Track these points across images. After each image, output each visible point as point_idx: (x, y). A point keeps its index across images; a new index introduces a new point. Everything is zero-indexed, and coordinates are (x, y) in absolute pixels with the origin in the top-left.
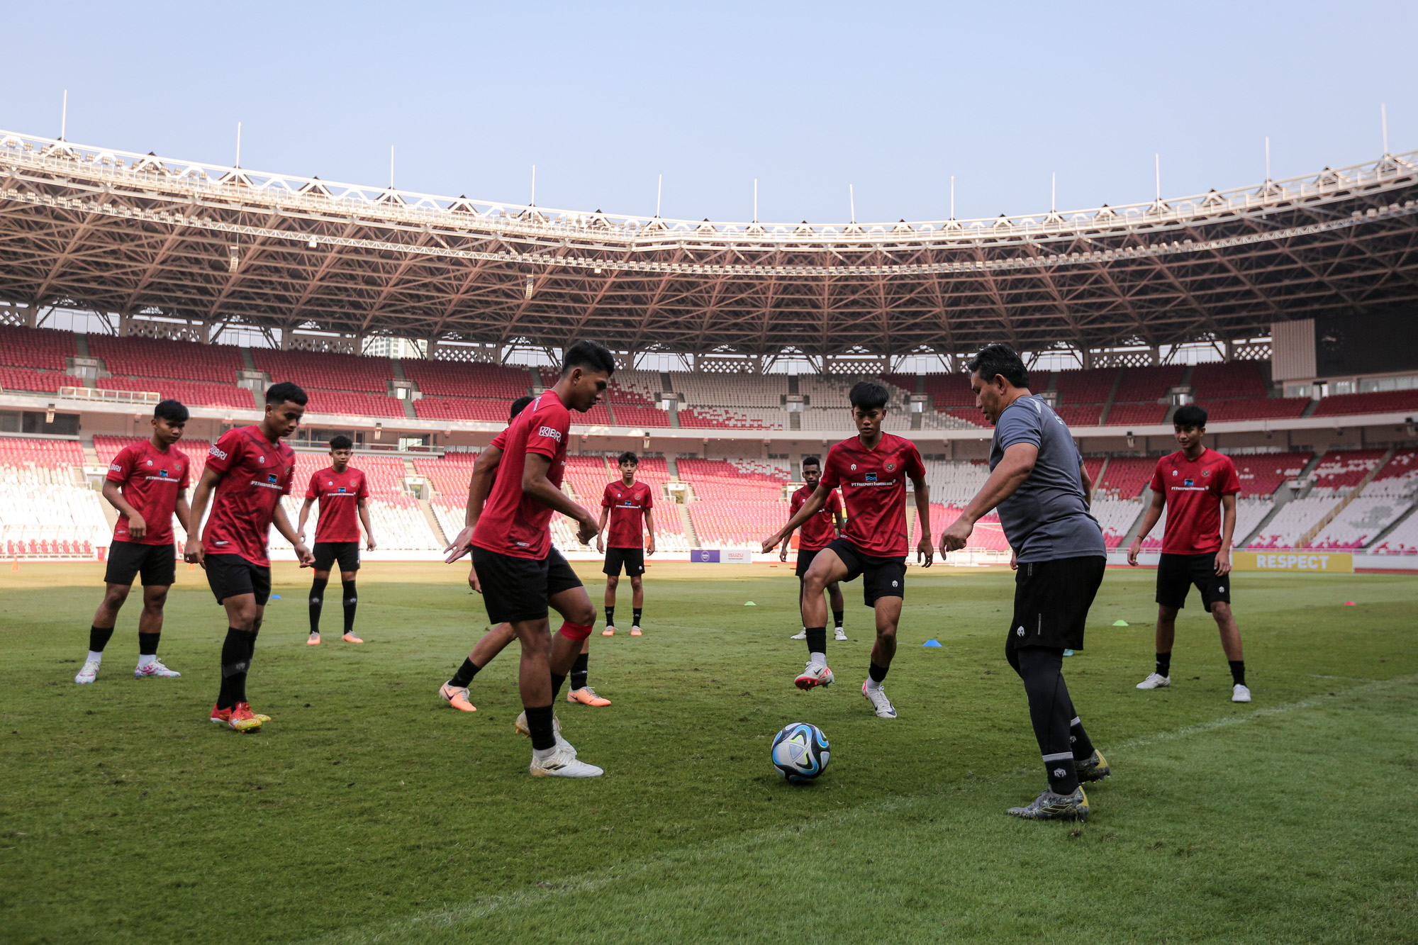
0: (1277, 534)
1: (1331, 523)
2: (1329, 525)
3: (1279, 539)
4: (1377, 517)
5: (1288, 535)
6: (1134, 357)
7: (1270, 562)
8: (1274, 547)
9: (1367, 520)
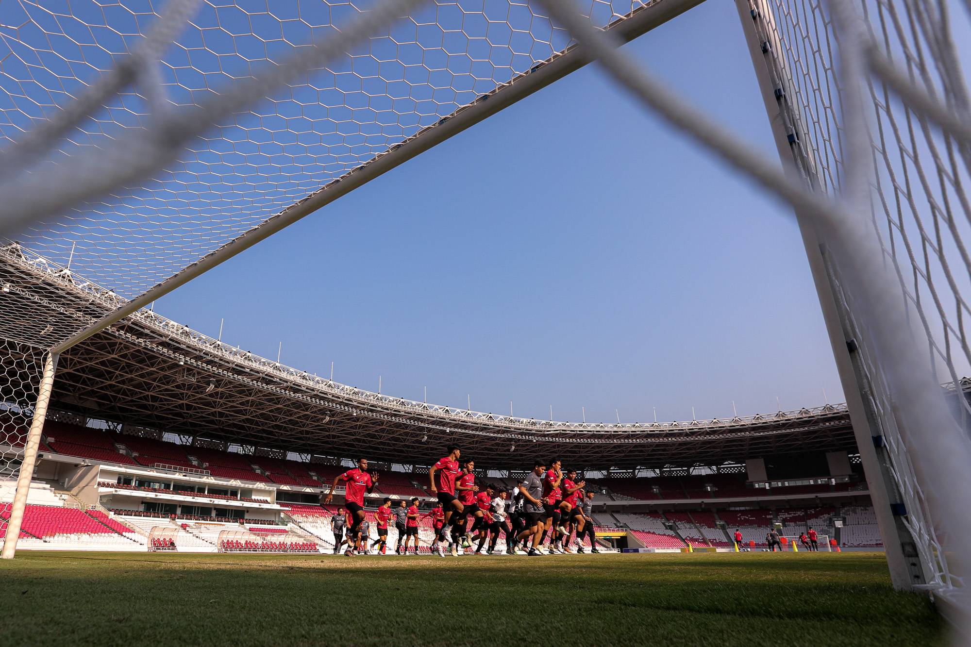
6: (677, 472)
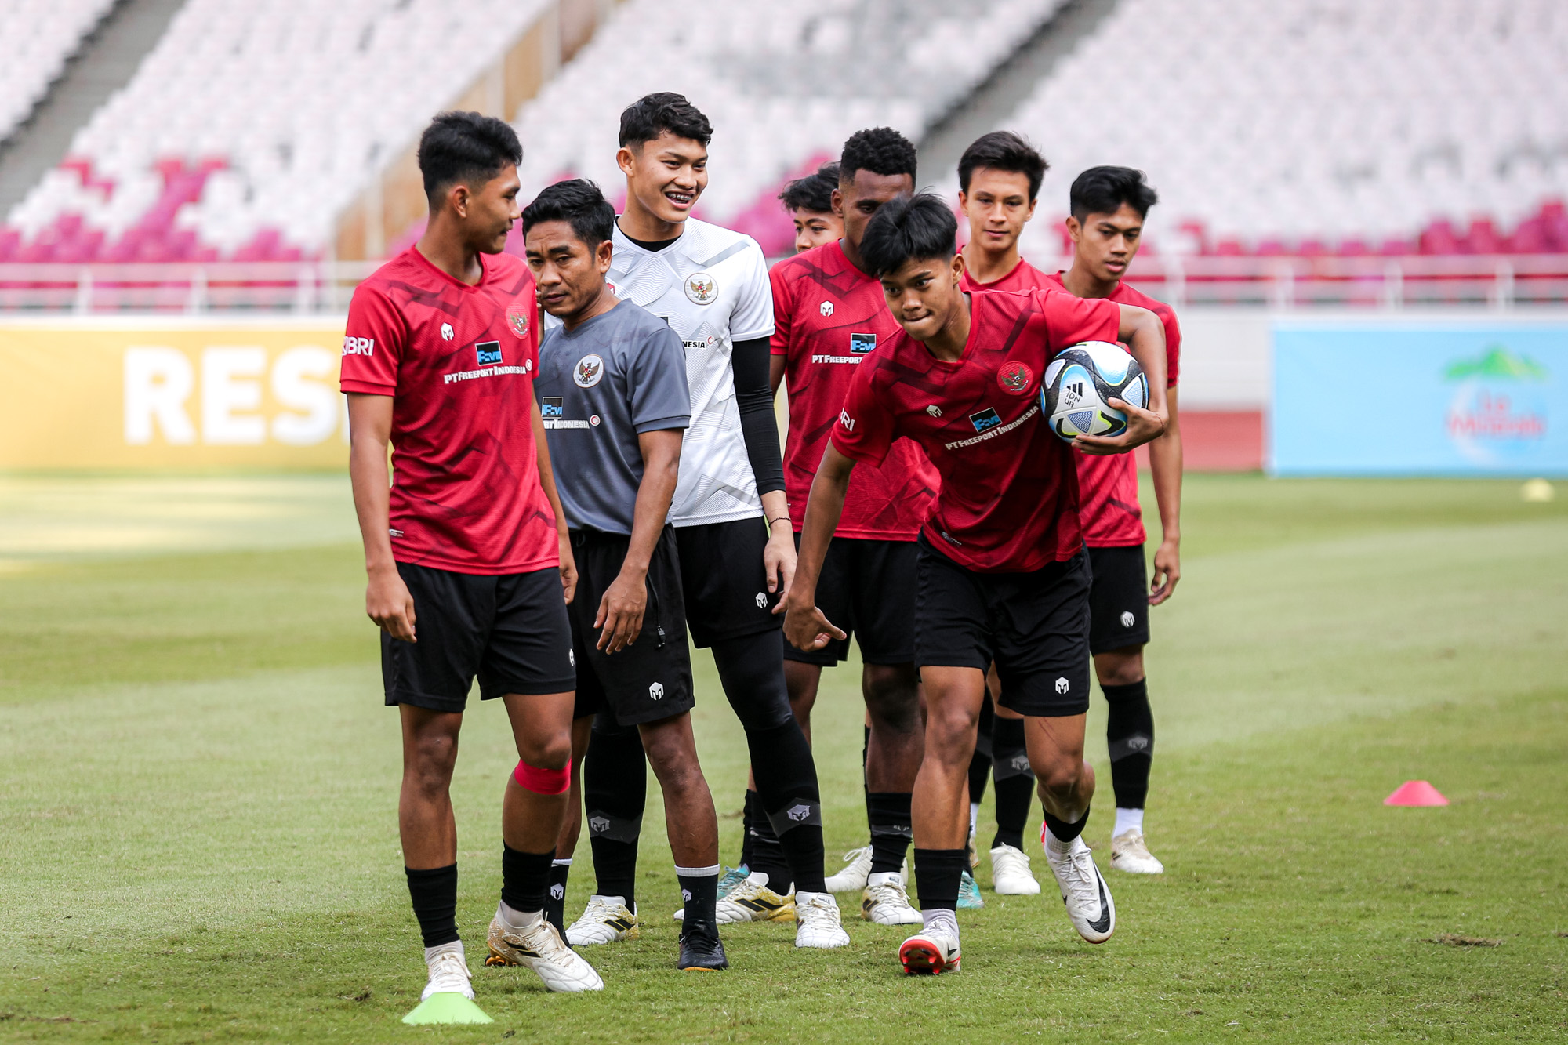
0: (207, 145)
1: (590, 60)
2: (574, 74)
3: (220, 190)
4: (901, 16)
5: (285, 153)
7: (219, 396)
8: (183, 249)
9: (831, 37)
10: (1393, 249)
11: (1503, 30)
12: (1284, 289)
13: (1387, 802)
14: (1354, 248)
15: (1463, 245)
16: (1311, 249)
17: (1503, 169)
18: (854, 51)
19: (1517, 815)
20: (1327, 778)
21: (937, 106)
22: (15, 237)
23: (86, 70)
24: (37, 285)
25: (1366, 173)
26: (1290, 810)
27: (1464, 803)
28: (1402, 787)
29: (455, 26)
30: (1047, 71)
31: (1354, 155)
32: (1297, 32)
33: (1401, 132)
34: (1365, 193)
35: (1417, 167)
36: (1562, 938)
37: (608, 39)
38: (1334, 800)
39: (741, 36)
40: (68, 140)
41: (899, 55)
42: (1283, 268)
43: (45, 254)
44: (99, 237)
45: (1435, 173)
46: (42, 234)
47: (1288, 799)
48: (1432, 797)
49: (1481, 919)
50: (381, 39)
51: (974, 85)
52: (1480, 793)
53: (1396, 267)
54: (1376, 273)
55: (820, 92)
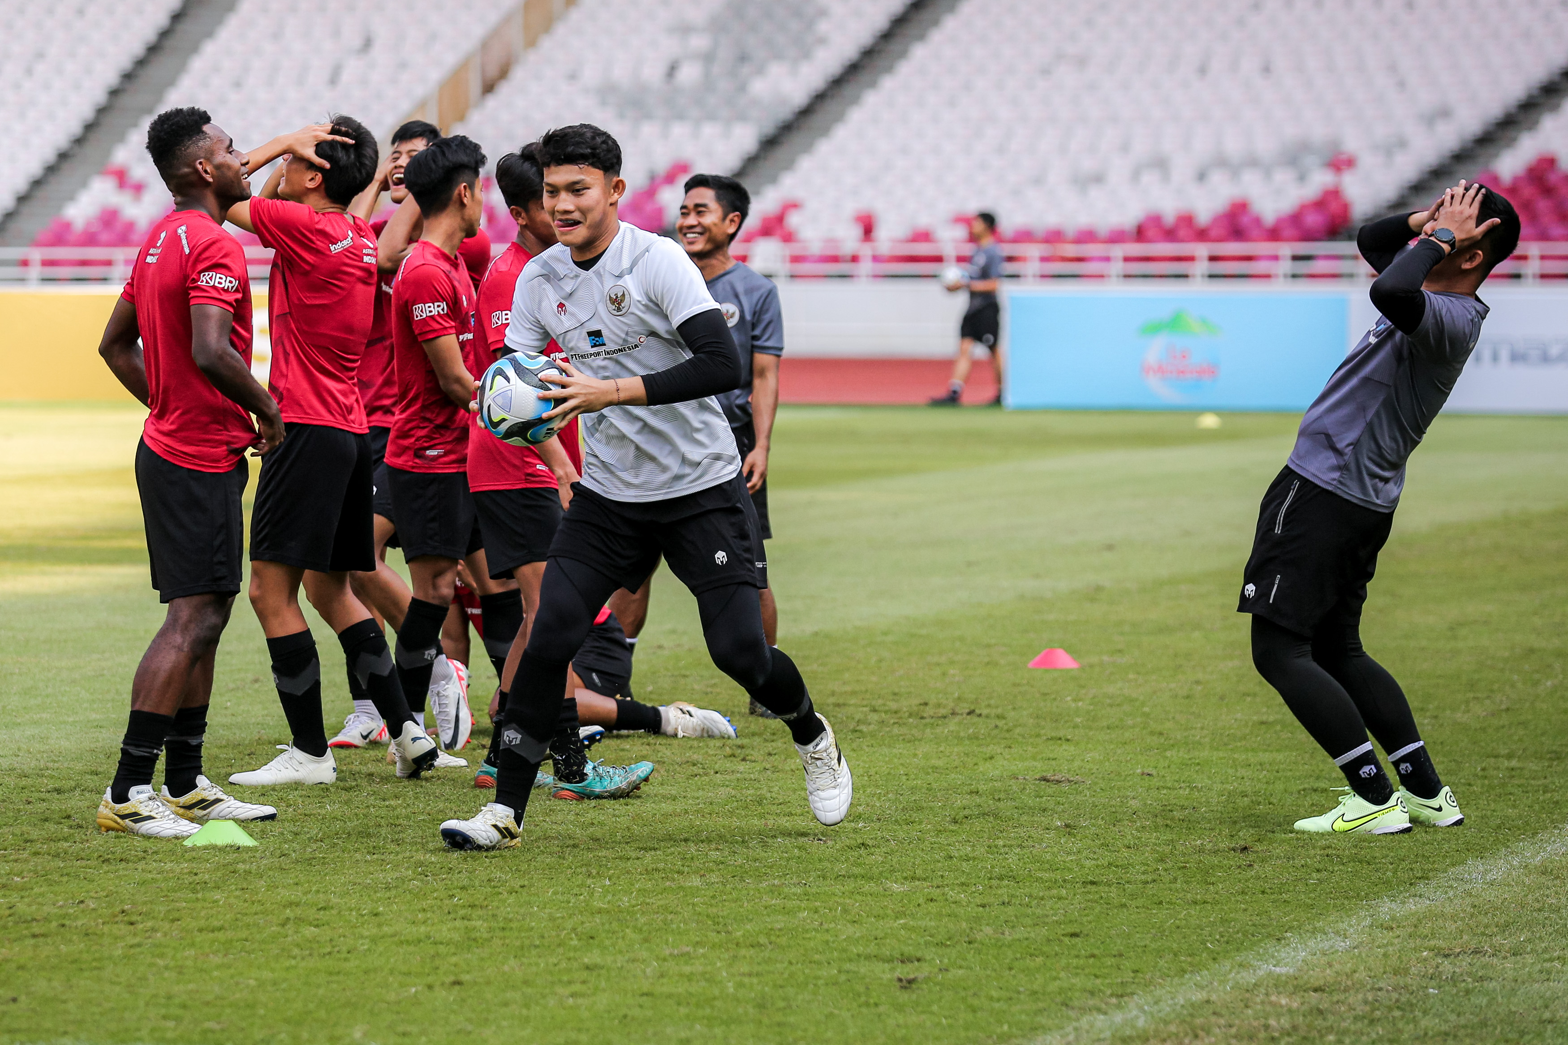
4: (743, 59)
9: (689, 74)
10: (1117, 237)
11: (1202, 70)
12: (1032, 267)
13: (1030, 665)
14: (1087, 237)
15: (1170, 235)
16: (1054, 237)
17: (1201, 176)
18: (708, 84)
19: (1131, 676)
20: (988, 646)
21: (769, 127)
22: (67, 226)
23: (125, 100)
24: (84, 263)
25: (1098, 179)
26: (952, 672)
27: (1091, 666)
28: (1042, 653)
29: (403, 65)
30: (855, 100)
31: (1088, 164)
32: (1046, 72)
33: (1125, 148)
34: (1094, 193)
35: (1136, 175)
36: (1145, 776)
37: (518, 74)
38: (988, 663)
39: (620, 73)
40: (108, 153)
41: (742, 88)
42: (1033, 251)
43: (90, 239)
44: (130, 226)
45: (1149, 178)
46: (88, 224)
47: (952, 663)
48: (1066, 661)
49: (1083, 760)
50: (346, 77)
51: (797, 110)
52: (1105, 658)
53: (1118, 251)
54: (1104, 254)
55: (680, 117)
